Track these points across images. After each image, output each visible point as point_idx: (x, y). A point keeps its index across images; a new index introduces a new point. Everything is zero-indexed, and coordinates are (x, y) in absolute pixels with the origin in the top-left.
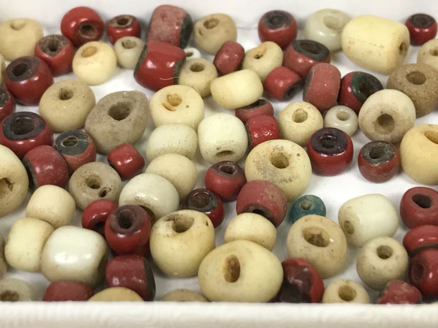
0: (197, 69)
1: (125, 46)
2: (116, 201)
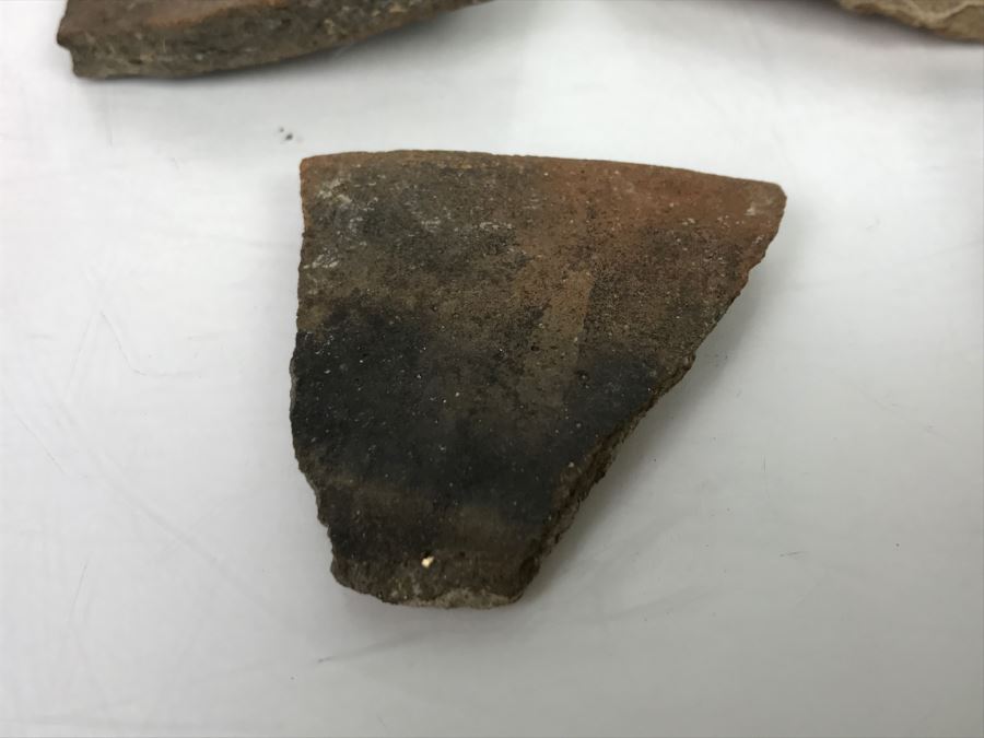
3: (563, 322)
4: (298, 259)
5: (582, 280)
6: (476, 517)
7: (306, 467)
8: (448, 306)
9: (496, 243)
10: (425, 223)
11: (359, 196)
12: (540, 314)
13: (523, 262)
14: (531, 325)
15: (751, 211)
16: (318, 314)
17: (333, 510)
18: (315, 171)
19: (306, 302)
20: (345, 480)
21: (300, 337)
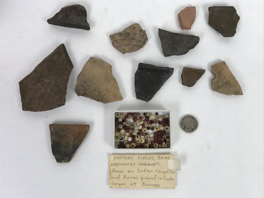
0: (138, 120)
1: (132, 117)
2: (132, 134)
3: (71, 143)
4: (50, 137)
5: (73, 138)
6: (66, 158)
7: (54, 155)
8: (63, 142)
9: (66, 135)
10: (60, 133)
11: (55, 130)
12: (69, 142)
13: (68, 137)
14: (69, 143)
15: (87, 129)
16: (53, 142)
17: (56, 158)
18: (51, 126)
19: (52, 141)
20: (57, 156)
21: (52, 144)
